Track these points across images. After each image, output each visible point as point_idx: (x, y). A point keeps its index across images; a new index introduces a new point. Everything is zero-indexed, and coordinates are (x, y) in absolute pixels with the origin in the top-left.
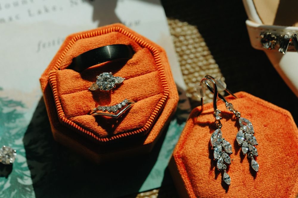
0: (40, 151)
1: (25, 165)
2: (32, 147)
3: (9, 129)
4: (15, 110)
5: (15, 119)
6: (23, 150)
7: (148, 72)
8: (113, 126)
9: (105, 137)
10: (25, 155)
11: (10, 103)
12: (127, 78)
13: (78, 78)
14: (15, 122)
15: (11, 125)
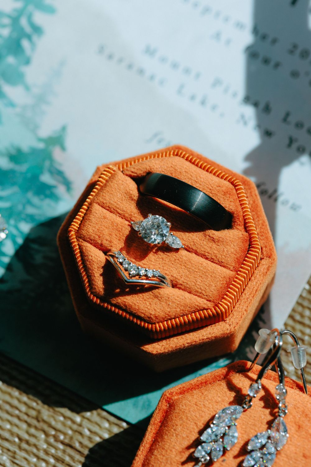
0: (38, 259)
1: (6, 260)
2: (35, 246)
3: (29, 202)
4: (54, 187)
5: (47, 196)
6: (20, 241)
7: (220, 264)
8: (118, 290)
9: (97, 295)
10: (17, 247)
11: (59, 174)
12: (188, 249)
13: (132, 200)
14: (42, 200)
15: (35, 200)
